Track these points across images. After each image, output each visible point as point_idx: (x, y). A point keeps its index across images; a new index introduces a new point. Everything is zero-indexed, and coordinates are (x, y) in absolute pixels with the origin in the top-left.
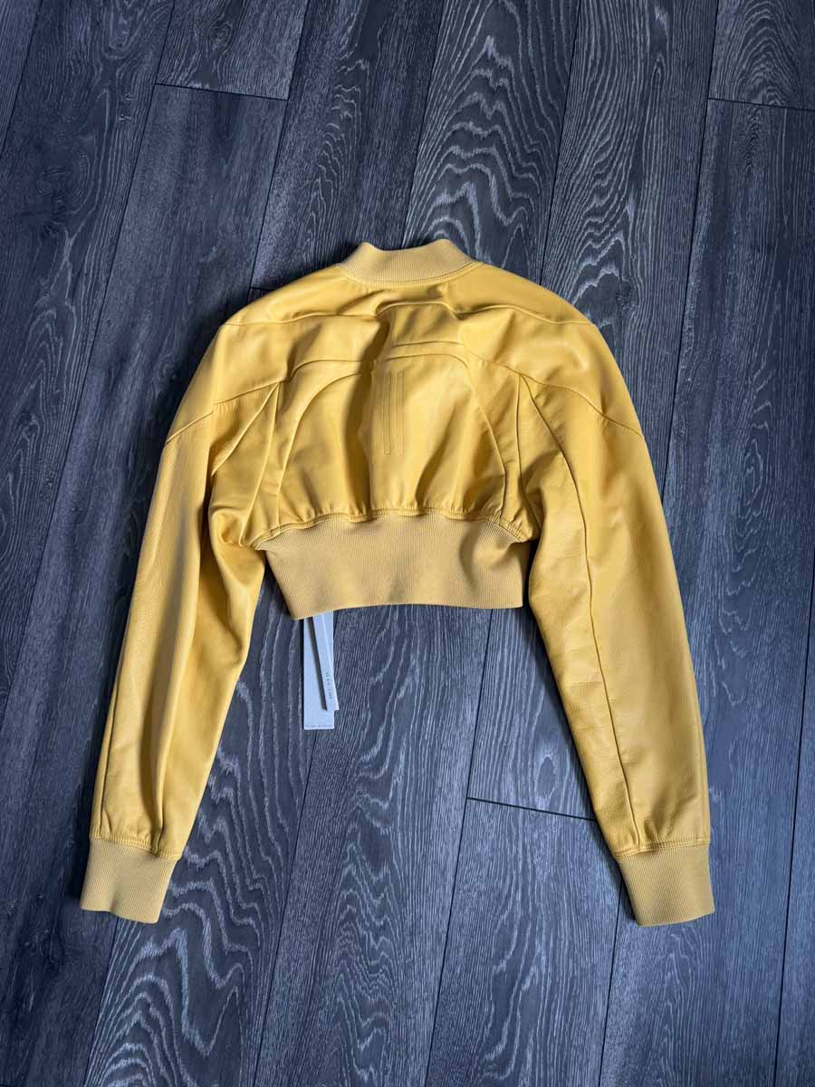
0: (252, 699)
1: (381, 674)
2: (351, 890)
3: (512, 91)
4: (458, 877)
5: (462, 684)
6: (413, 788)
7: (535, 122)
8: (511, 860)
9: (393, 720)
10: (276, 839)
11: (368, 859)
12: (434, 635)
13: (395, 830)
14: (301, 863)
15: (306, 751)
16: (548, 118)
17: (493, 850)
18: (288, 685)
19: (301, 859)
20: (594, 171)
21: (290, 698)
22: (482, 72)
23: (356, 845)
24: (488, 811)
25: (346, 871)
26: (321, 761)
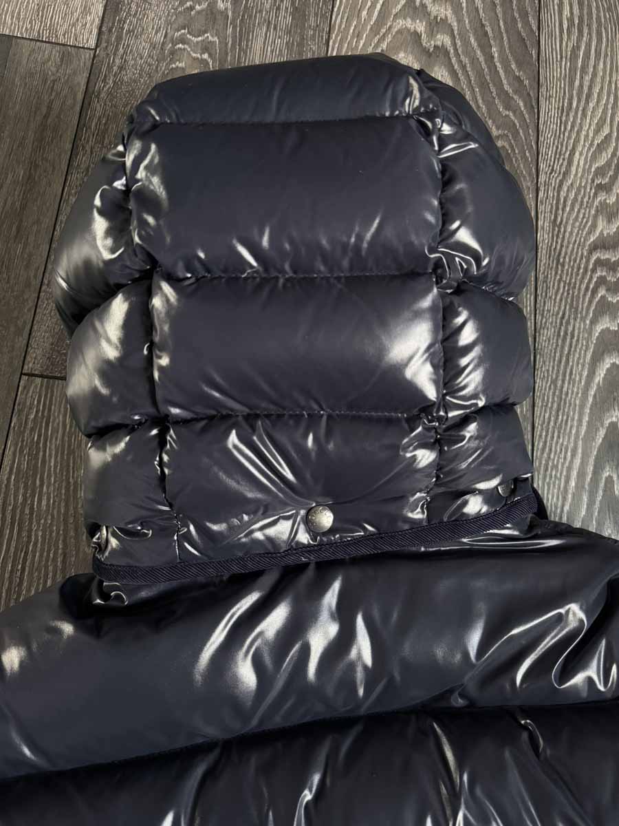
3: (457, 55)
7: (497, 101)
16: (516, 97)
20: (593, 181)
22: (409, 23)
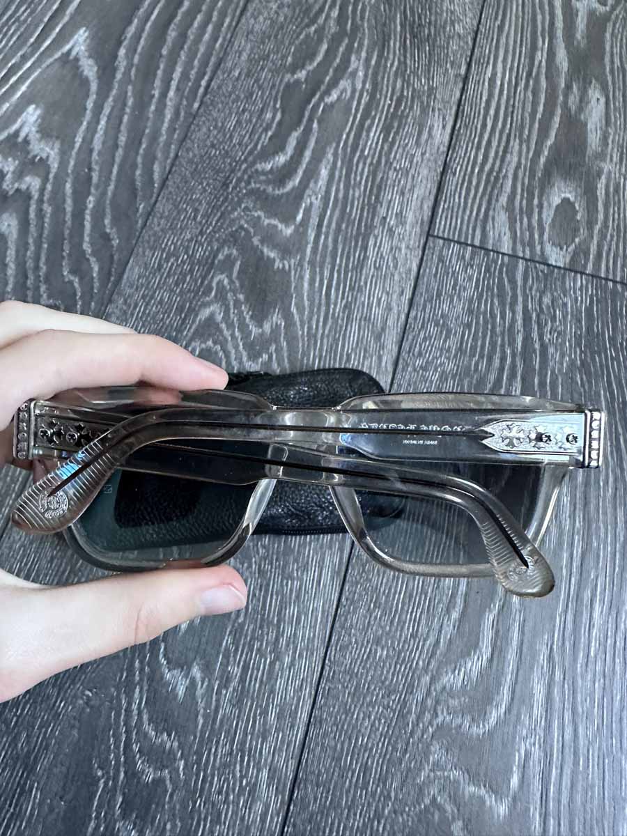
0: (99, 78)
1: (304, 72)
2: (210, 343)
4: (406, 346)
5: (429, 96)
6: (337, 213)
8: (503, 334)
9: (315, 125)
10: (94, 254)
11: (247, 299)
12: (390, 38)
13: (300, 264)
14: (128, 291)
15: (170, 147)
17: (470, 311)
18: (158, 68)
19: (131, 286)
21: (157, 83)
23: (229, 277)
24: (463, 257)
25: (205, 313)
26: (191, 161)
